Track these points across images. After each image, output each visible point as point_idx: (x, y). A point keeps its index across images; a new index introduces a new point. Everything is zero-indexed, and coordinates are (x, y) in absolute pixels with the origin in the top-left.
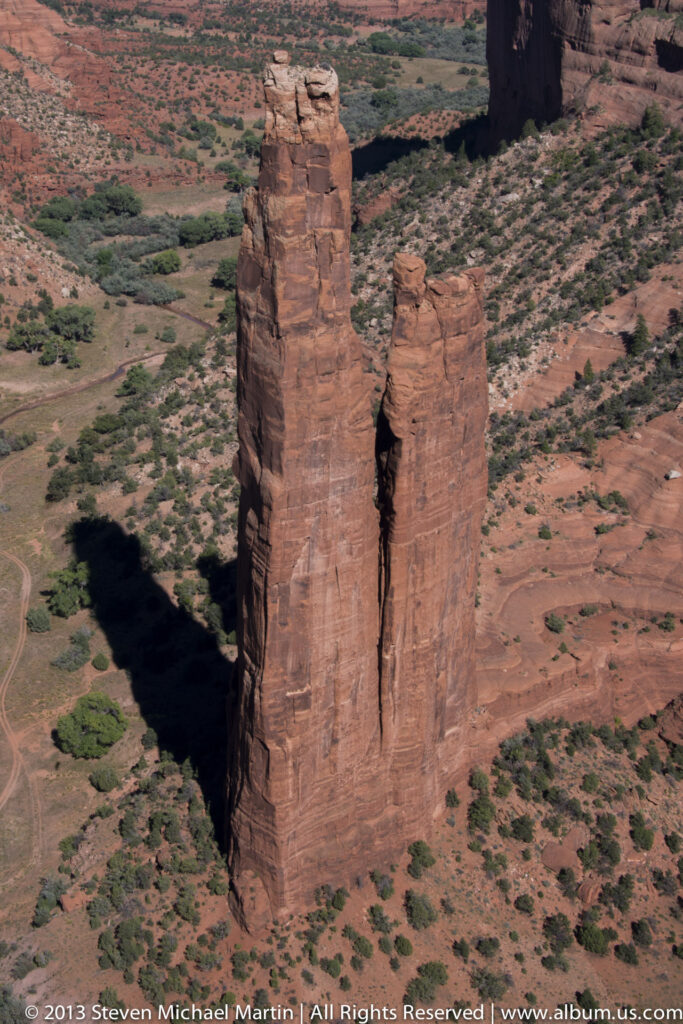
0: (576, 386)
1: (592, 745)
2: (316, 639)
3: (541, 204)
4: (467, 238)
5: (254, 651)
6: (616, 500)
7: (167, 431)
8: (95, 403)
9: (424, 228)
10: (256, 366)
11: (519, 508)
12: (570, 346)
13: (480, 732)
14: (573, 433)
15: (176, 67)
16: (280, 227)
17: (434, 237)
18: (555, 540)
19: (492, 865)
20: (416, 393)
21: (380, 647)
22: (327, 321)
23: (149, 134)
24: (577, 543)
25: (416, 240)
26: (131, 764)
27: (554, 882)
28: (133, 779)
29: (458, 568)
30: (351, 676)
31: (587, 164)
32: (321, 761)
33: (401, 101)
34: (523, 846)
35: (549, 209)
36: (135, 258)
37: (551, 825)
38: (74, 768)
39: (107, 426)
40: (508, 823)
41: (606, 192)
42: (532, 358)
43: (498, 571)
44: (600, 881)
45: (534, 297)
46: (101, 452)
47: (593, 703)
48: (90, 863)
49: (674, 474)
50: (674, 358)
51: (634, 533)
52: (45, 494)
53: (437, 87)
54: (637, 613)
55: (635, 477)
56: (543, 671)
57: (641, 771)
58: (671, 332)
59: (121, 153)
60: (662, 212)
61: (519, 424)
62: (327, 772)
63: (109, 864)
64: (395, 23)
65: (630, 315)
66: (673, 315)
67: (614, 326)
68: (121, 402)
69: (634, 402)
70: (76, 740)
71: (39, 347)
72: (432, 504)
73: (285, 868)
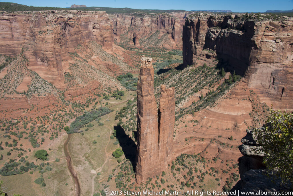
0: (192, 104)
1: (190, 157)
2: (148, 142)
3: (189, 77)
4: (178, 82)
5: (139, 143)
6: (197, 121)
7: (133, 109)
8: (123, 105)
9: (172, 80)
10: (139, 101)
11: (182, 122)
12: (192, 98)
13: (174, 155)
14: (191, 111)
15: (140, 56)
16: (143, 80)
17: (174, 81)
18: (187, 127)
19: (174, 175)
20: (164, 105)
21: (158, 143)
22: (150, 94)
23: (135, 66)
24: (190, 128)
25: (171, 82)
26: (123, 159)
27: (183, 177)
28: (123, 161)
29: (170, 131)
30: (153, 147)
31: (196, 71)
32: (149, 160)
33: (173, 61)
34: (179, 172)
35: (190, 78)
36: (131, 84)
37: (183, 169)
38: (115, 159)
39: (124, 109)
40: (177, 169)
41: (198, 76)
42: (186, 100)
43: (178, 132)
44: (190, 177)
45: (187, 91)
46: (123, 112)
47: (191, 151)
48: (116, 173)
49: (205, 117)
50: (206, 100)
51: (199, 126)
52: (115, 118)
53: (178, 59)
54: (199, 138)
55: (199, 118)
56: (184, 146)
57: (197, 161)
58: (206, 96)
59: (130, 68)
60: (206, 79)
61: (184, 110)
62: (150, 161)
63: (119, 173)
64: (172, 50)
65: (201, 94)
66: (207, 94)
67: (198, 95)
68: (127, 105)
69: (200, 107)
70: (116, 155)
71: (116, 97)
72: (166, 122)
73: (143, 175)
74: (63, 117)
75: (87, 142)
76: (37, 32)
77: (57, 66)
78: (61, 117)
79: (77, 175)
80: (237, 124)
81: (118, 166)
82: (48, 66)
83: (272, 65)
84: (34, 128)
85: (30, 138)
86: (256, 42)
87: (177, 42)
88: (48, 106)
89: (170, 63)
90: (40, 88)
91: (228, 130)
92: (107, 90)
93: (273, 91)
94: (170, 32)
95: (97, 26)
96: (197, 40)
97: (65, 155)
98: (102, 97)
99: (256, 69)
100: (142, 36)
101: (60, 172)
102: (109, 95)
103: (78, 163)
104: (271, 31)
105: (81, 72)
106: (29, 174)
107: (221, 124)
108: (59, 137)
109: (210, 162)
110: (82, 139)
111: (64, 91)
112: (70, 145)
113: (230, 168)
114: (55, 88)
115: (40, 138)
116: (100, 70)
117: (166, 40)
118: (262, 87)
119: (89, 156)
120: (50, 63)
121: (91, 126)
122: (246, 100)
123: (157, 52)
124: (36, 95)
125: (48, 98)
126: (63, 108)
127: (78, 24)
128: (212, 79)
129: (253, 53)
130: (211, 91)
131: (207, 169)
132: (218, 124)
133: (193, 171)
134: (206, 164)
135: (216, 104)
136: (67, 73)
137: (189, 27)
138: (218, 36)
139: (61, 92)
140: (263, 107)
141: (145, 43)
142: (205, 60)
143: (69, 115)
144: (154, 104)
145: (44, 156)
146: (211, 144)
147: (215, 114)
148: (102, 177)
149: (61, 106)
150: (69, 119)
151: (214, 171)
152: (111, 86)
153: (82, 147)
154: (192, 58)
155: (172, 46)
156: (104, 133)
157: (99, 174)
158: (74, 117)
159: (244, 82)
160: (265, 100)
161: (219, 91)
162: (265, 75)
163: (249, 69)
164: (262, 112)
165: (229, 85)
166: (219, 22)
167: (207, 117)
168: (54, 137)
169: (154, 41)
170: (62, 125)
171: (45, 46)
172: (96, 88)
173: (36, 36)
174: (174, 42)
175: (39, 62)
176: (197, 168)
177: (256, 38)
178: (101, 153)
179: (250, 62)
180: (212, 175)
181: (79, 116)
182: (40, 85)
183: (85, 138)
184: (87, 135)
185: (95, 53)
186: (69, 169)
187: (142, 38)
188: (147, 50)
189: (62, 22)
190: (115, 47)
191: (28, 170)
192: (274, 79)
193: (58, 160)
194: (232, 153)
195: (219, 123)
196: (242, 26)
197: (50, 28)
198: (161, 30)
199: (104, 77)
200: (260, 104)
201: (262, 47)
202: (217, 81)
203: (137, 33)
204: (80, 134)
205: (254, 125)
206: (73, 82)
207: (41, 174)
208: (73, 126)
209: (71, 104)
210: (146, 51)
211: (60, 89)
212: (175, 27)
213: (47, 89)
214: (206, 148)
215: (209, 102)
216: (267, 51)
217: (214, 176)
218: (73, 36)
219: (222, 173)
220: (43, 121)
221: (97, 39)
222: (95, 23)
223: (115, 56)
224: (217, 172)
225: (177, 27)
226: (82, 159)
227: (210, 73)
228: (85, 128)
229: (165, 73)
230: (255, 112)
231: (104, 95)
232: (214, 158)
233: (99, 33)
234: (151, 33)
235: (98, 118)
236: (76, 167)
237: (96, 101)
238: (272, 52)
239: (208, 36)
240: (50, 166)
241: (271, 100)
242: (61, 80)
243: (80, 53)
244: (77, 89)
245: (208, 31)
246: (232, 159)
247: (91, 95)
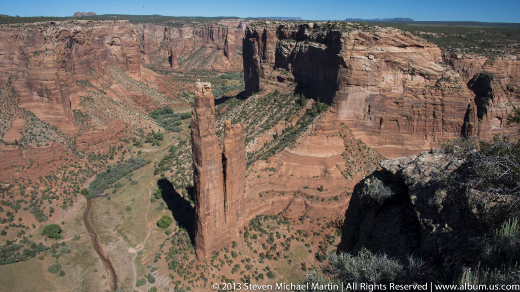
0: (264, 146)
1: (268, 219)
2: (211, 201)
3: (256, 109)
4: (241, 116)
5: (198, 205)
6: (273, 169)
7: (179, 159)
8: (164, 153)
9: (232, 114)
10: (195, 144)
11: (254, 172)
12: (263, 138)
13: (246, 218)
14: (264, 156)
15: (180, 82)
16: (200, 115)
17: (235, 116)
18: (261, 178)
19: (249, 244)
20: (230, 149)
21: (224, 202)
22: (210, 134)
23: (175, 96)
24: (265, 178)
25: (231, 117)
26: (174, 229)
27: (261, 246)
28: (174, 232)
29: (240, 185)
30: (219, 208)
31: (265, 101)
32: (213, 226)
33: (228, 88)
34: (255, 240)
35: (258, 110)
36: (172, 122)
37: (261, 236)
38: (162, 230)
39: (167, 158)
40: (253, 237)
41: (269, 106)
42: (255, 140)
43: (249, 185)
44: (271, 245)
45: (255, 128)
46: (165, 164)
47: (269, 210)
48: (166, 249)
49: (284, 163)
50: (283, 139)
51: (277, 176)
52: (153, 173)
53: (235, 85)
54: (278, 192)
55: (276, 164)
56: (259, 205)
57: (279, 223)
58: (283, 134)
59: (169, 100)
60: (280, 110)
61: (253, 154)
62: (214, 228)
63: (170, 249)
64: (226, 73)
65: (275, 131)
66: (283, 131)
67: (271, 133)
68: (169, 153)
69: (276, 149)
70: (162, 225)
71: (152, 142)
72: (234, 172)
73: (206, 248)
74: (77, 176)
75: (117, 209)
76: (31, 52)
77: (63, 102)
78: (74, 175)
79: (108, 256)
80: (328, 169)
81: (168, 239)
82: (48, 102)
83: (366, 88)
84: (36, 193)
85: (31, 208)
86: (345, 59)
87: (232, 61)
88: (54, 161)
89: (224, 91)
90: (40, 135)
91: (316, 178)
92: (137, 133)
93: (369, 123)
94: (221, 48)
95: (117, 41)
96: (264, 58)
97: (86, 230)
98: (132, 143)
99: (347, 95)
100: (180, 54)
101: (83, 254)
102: (141, 140)
103: (108, 239)
104: (362, 44)
105: (98, 109)
106: (39, 260)
107: (306, 171)
108: (74, 204)
109: (296, 223)
110: (109, 206)
111: (75, 138)
112: (92, 215)
113: (323, 228)
114: (61, 134)
115: (48, 208)
116: (125, 104)
117: (216, 59)
118: (355, 118)
119: (122, 230)
120: (52, 97)
121: (120, 186)
122: (336, 137)
123: (205, 76)
124: (33, 145)
125: (53, 149)
126: (76, 163)
127: (88, 40)
128: (288, 110)
129: (342, 73)
130: (288, 126)
131: (292, 232)
132: (302, 171)
133: (275, 238)
134: (291, 227)
135: (298, 144)
136: (77, 111)
137: (251, 39)
138: (293, 51)
139: (70, 140)
140: (359, 144)
141: (186, 63)
142: (277, 85)
143: (86, 172)
144: (217, 147)
145: (57, 233)
146: (295, 199)
147: (297, 158)
148: (146, 256)
149: (72, 160)
150: (86, 177)
151: (302, 235)
152: (143, 127)
153: (111, 216)
154: (258, 83)
155: (225, 66)
156: (140, 194)
157: (140, 253)
158: (93, 174)
159: (332, 112)
160: (360, 135)
161: (299, 126)
162: (358, 102)
163: (337, 94)
164: (357, 150)
165: (312, 117)
166: (292, 32)
167: (287, 163)
168: (67, 204)
169: (199, 61)
170: (77, 187)
171: (43, 73)
172: (122, 131)
173: (30, 59)
174: (227, 62)
175: (36, 96)
176: (279, 232)
177: (344, 54)
178: (141, 224)
179: (339, 85)
180: (300, 239)
181: (101, 172)
182: (39, 130)
183: (113, 204)
184: (116, 199)
185: (116, 80)
186: (95, 248)
187: (181, 57)
188: (190, 73)
189: (66, 38)
190: (144, 71)
191: (35, 254)
192: (369, 106)
193: (77, 238)
194: (324, 208)
195: (304, 169)
196: (323, 38)
197: (49, 46)
198: (208, 45)
199: (132, 114)
200: (355, 140)
201: (352, 65)
202: (295, 113)
203: (173, 50)
204: (104, 198)
205: (349, 169)
206: (87, 123)
207: (55, 258)
208: (93, 188)
209: (86, 156)
210: (188, 75)
211: (68, 134)
212: (228, 40)
213: (49, 136)
214: (289, 204)
215: (287, 141)
216: (358, 70)
217: (303, 241)
218: (82, 56)
219: (313, 235)
220: (48, 182)
221: (117, 60)
222: (113, 38)
223: (145, 83)
224: (306, 235)
225: (231, 40)
226: (114, 233)
227: (285, 102)
228: (112, 189)
229: (220, 105)
230: (349, 151)
231: (134, 141)
232: (300, 218)
233: (120, 51)
234: (194, 49)
235: (129, 174)
236: (106, 245)
237: (123, 150)
238: (365, 72)
239: (279, 53)
240: (67, 246)
241: (367, 134)
242: (70, 121)
243: (93, 81)
244: (94, 133)
245: (279, 44)
246: (324, 216)
247: (116, 141)
